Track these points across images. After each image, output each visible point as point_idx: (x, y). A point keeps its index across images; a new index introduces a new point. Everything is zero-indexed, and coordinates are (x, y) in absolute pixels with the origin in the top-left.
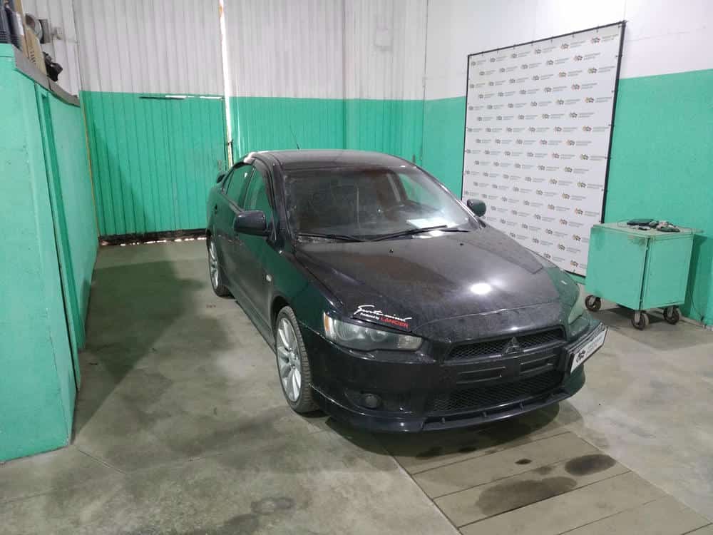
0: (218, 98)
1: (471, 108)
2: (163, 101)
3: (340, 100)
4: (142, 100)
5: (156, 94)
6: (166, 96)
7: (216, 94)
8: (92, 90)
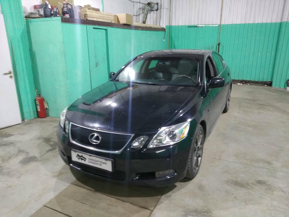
0: (218, 25)
2: (196, 28)
3: (278, 23)
4: (188, 28)
5: (193, 25)
6: (197, 26)
7: (216, 24)
8: (173, 25)
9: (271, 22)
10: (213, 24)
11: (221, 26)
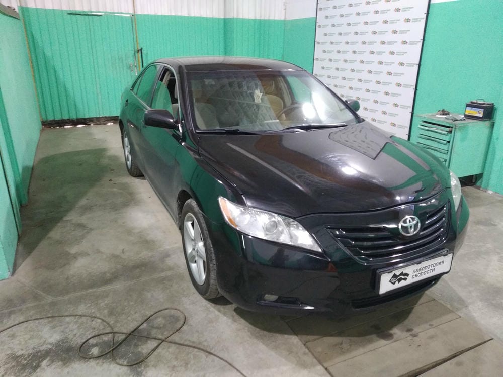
0: (130, 15)
1: (320, 26)
2: (86, 17)
3: (222, 19)
4: (69, 16)
5: (80, 11)
6: (89, 13)
7: (127, 12)
8: (29, 7)
9: (211, 16)
10: (120, 12)
11: (136, 16)
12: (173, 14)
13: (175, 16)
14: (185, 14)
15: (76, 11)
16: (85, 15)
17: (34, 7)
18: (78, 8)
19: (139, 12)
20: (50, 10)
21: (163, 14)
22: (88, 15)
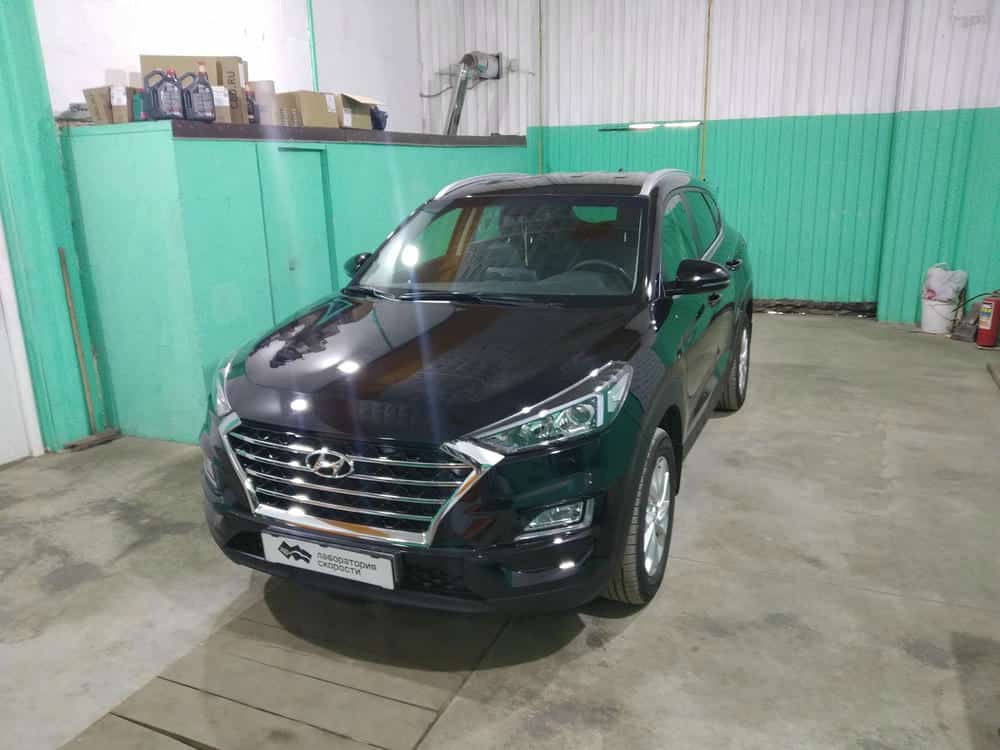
0: (697, 124)
2: (624, 133)
3: (887, 114)
4: (601, 134)
5: (618, 125)
6: (631, 126)
7: (692, 119)
8: (551, 124)
10: (680, 119)
11: (707, 124)
12: (777, 115)
13: (781, 118)
14: (803, 112)
15: (611, 125)
16: (623, 130)
17: (557, 124)
18: (614, 121)
19: (712, 117)
20: (575, 127)
21: (759, 116)
22: (627, 129)
